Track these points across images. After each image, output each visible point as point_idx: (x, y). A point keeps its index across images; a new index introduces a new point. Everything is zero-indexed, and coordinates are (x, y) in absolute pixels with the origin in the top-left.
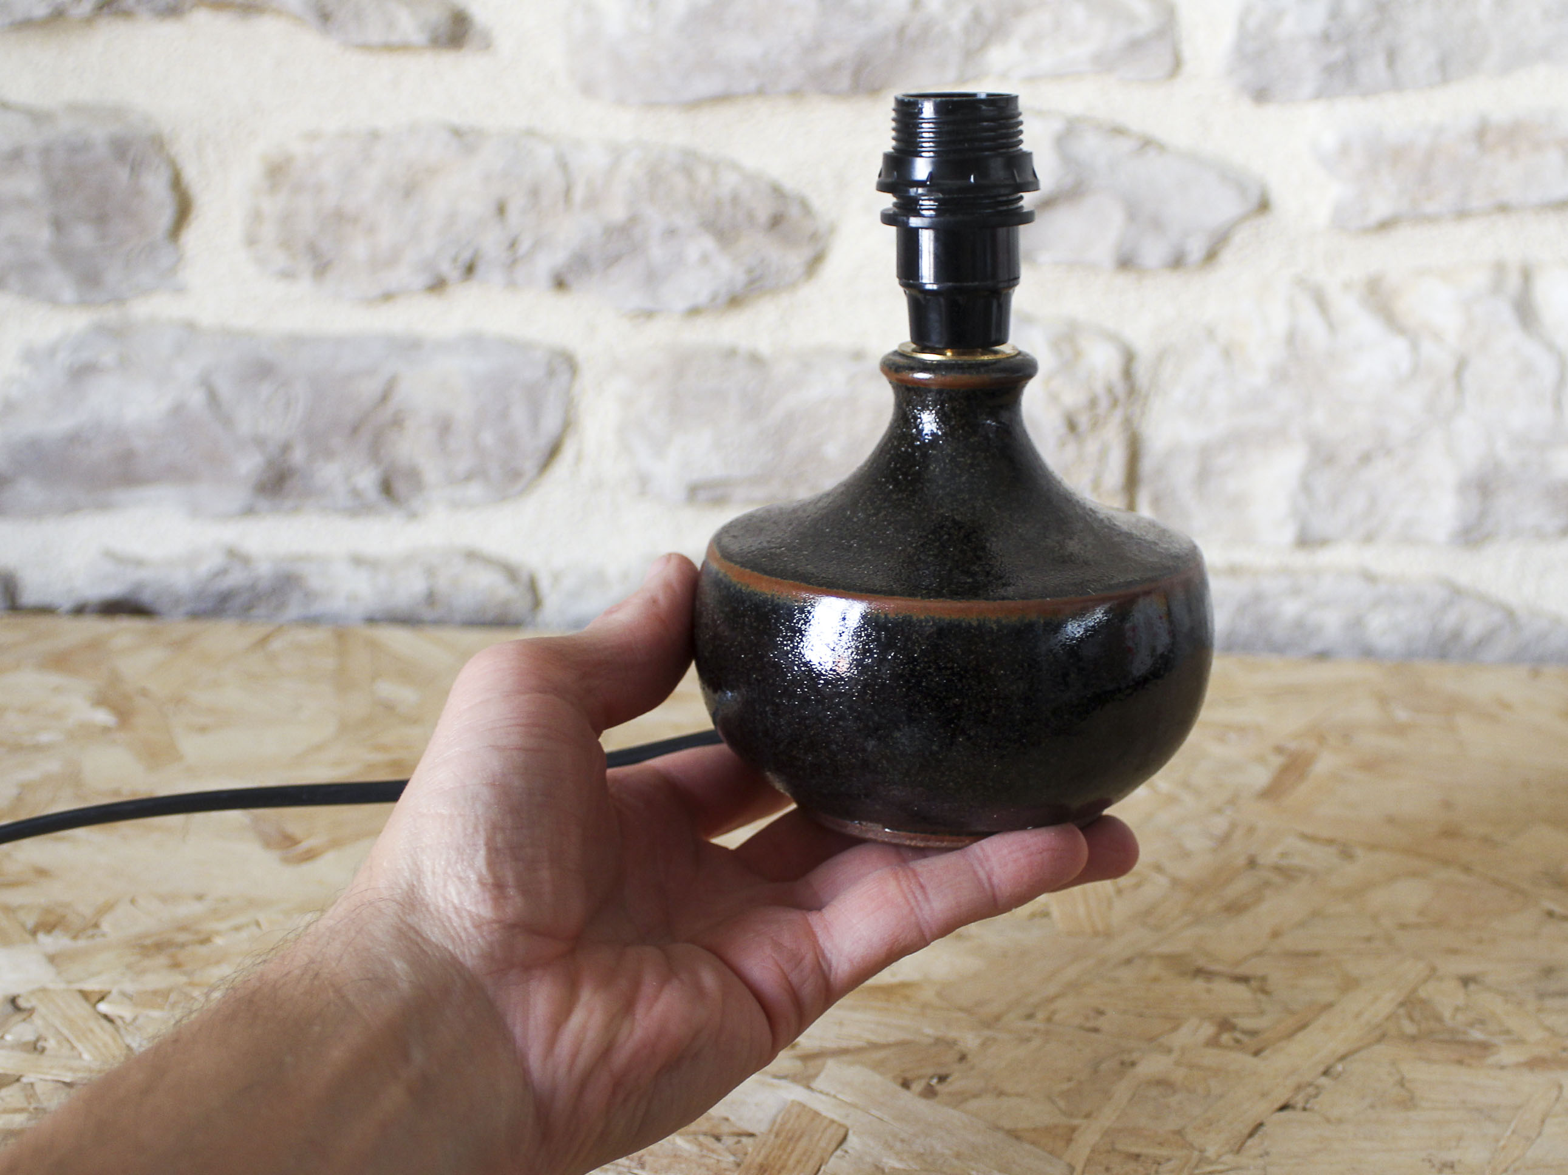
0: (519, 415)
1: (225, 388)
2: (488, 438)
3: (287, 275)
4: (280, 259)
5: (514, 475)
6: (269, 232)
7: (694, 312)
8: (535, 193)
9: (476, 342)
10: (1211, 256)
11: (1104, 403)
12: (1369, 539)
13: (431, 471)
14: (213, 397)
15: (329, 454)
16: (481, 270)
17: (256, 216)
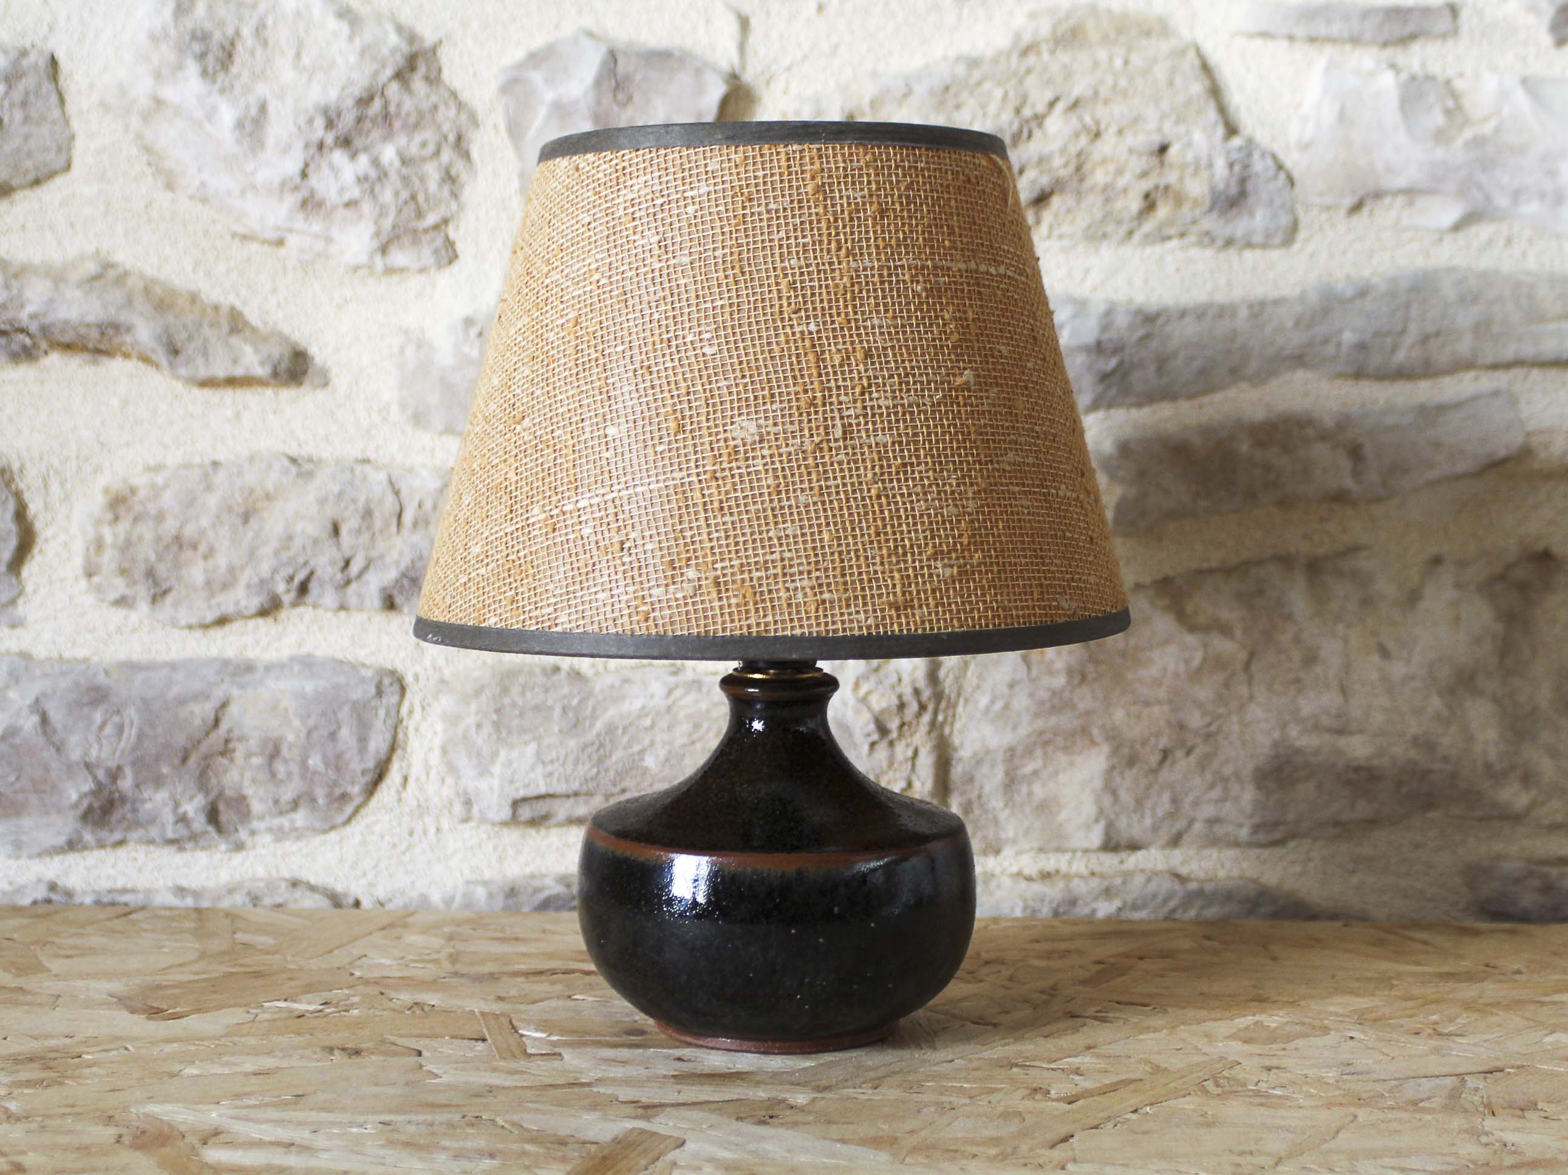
0: (346, 734)
1: (57, 716)
2: (315, 761)
3: (122, 602)
4: (119, 587)
6: (109, 559)
8: (368, 514)
9: (307, 664)
11: (914, 707)
12: (1175, 841)
13: (258, 800)
14: (45, 723)
15: (158, 781)
16: (314, 594)
17: (97, 546)
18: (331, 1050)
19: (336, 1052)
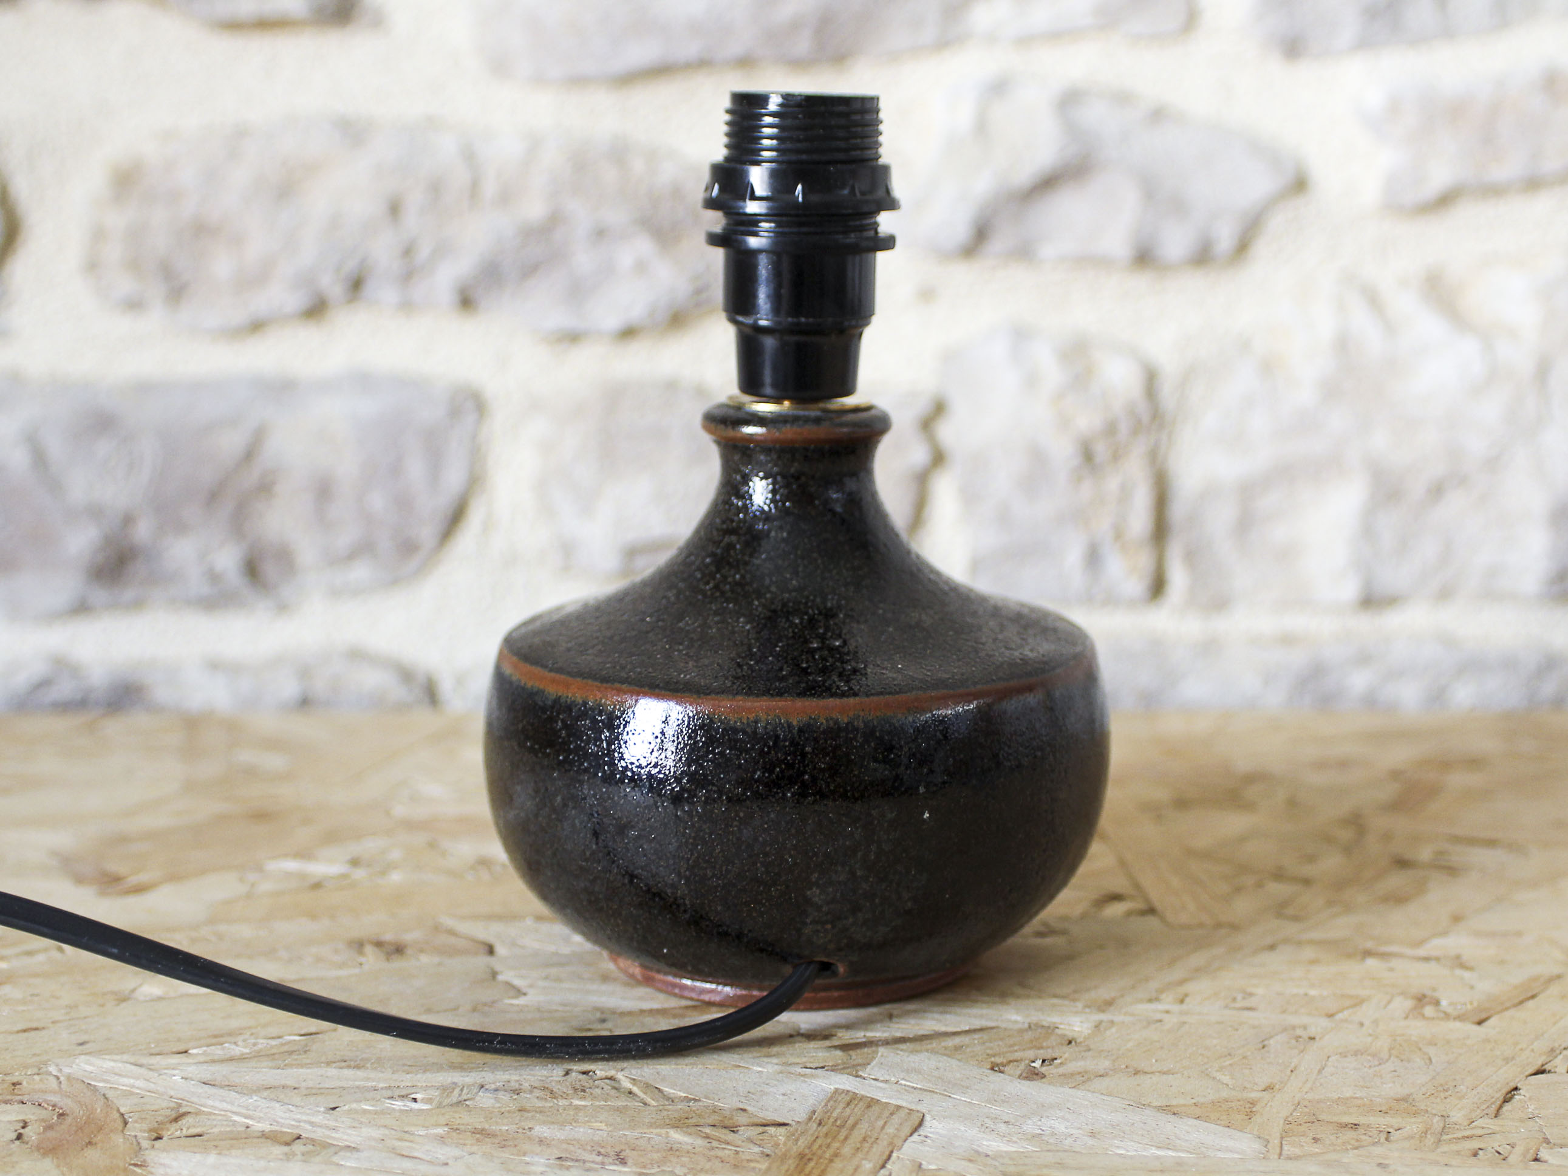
0: (416, 470)
1: (55, 447)
2: (378, 501)
3: (134, 305)
4: (125, 285)
5: (407, 548)
6: (113, 252)
7: (628, 333)
8: (435, 189)
9: (362, 381)
10: (1243, 247)
11: (1124, 428)
12: (1445, 594)
13: (307, 551)
14: (39, 458)
15: (181, 528)
16: (370, 289)
17: (98, 235)
18: (359, 945)
19: (369, 949)
